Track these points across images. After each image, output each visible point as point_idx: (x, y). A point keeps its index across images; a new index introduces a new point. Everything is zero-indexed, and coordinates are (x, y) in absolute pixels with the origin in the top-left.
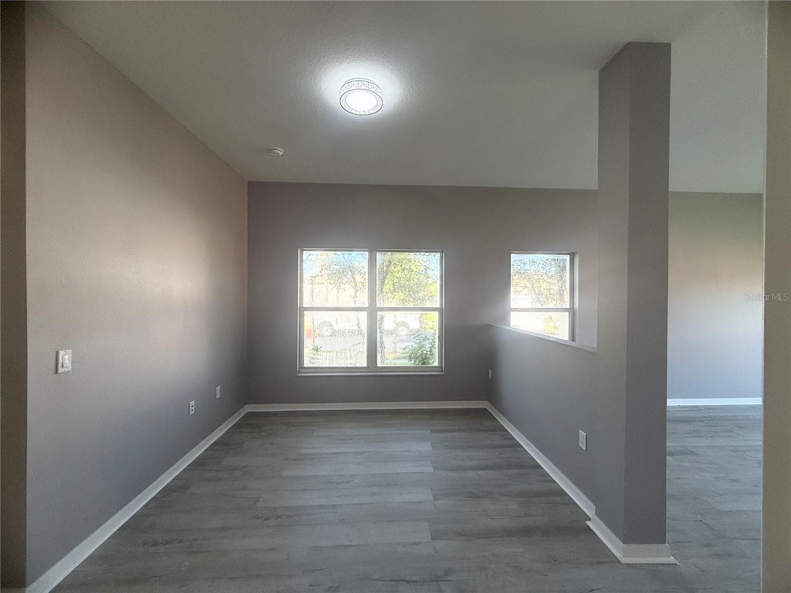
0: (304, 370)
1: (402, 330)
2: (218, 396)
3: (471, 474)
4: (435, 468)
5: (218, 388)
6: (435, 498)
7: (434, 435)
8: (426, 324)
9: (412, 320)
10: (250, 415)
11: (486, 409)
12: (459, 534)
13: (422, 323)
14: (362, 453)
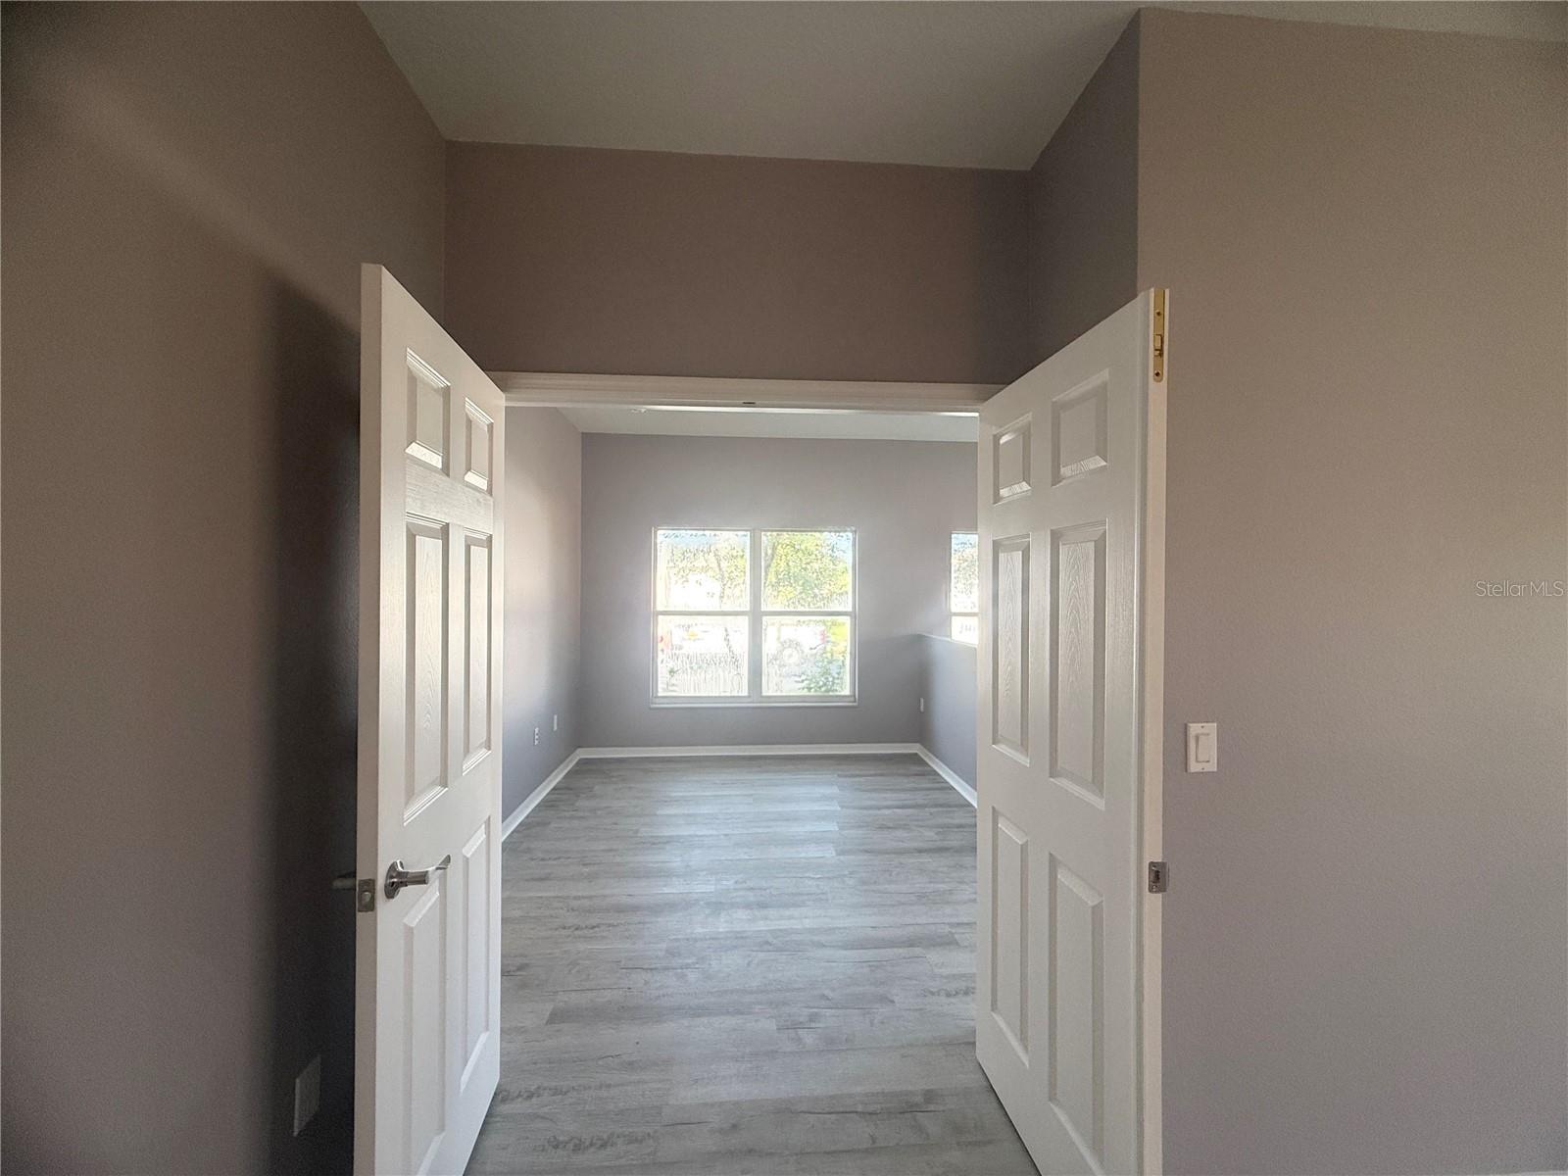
0: (657, 700)
1: (790, 656)
2: (555, 728)
3: (887, 812)
4: (842, 807)
5: (556, 717)
6: (841, 828)
7: (841, 779)
8: (834, 644)
9: (808, 634)
10: (584, 763)
11: (916, 754)
12: (867, 851)
13: (828, 642)
14: (752, 795)
